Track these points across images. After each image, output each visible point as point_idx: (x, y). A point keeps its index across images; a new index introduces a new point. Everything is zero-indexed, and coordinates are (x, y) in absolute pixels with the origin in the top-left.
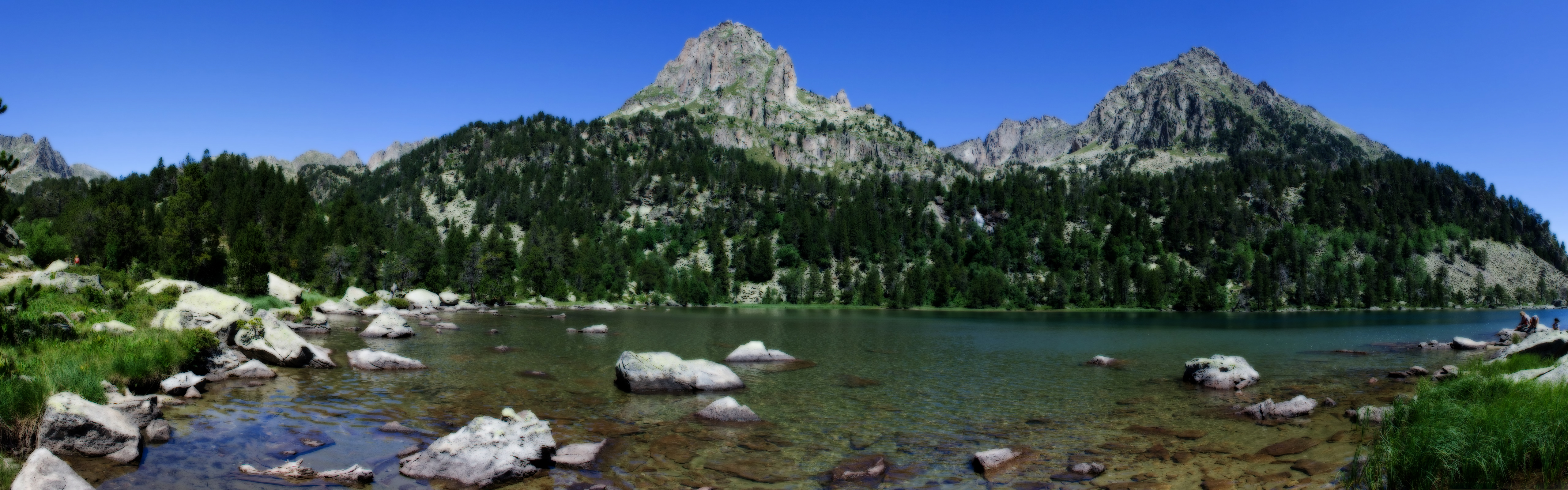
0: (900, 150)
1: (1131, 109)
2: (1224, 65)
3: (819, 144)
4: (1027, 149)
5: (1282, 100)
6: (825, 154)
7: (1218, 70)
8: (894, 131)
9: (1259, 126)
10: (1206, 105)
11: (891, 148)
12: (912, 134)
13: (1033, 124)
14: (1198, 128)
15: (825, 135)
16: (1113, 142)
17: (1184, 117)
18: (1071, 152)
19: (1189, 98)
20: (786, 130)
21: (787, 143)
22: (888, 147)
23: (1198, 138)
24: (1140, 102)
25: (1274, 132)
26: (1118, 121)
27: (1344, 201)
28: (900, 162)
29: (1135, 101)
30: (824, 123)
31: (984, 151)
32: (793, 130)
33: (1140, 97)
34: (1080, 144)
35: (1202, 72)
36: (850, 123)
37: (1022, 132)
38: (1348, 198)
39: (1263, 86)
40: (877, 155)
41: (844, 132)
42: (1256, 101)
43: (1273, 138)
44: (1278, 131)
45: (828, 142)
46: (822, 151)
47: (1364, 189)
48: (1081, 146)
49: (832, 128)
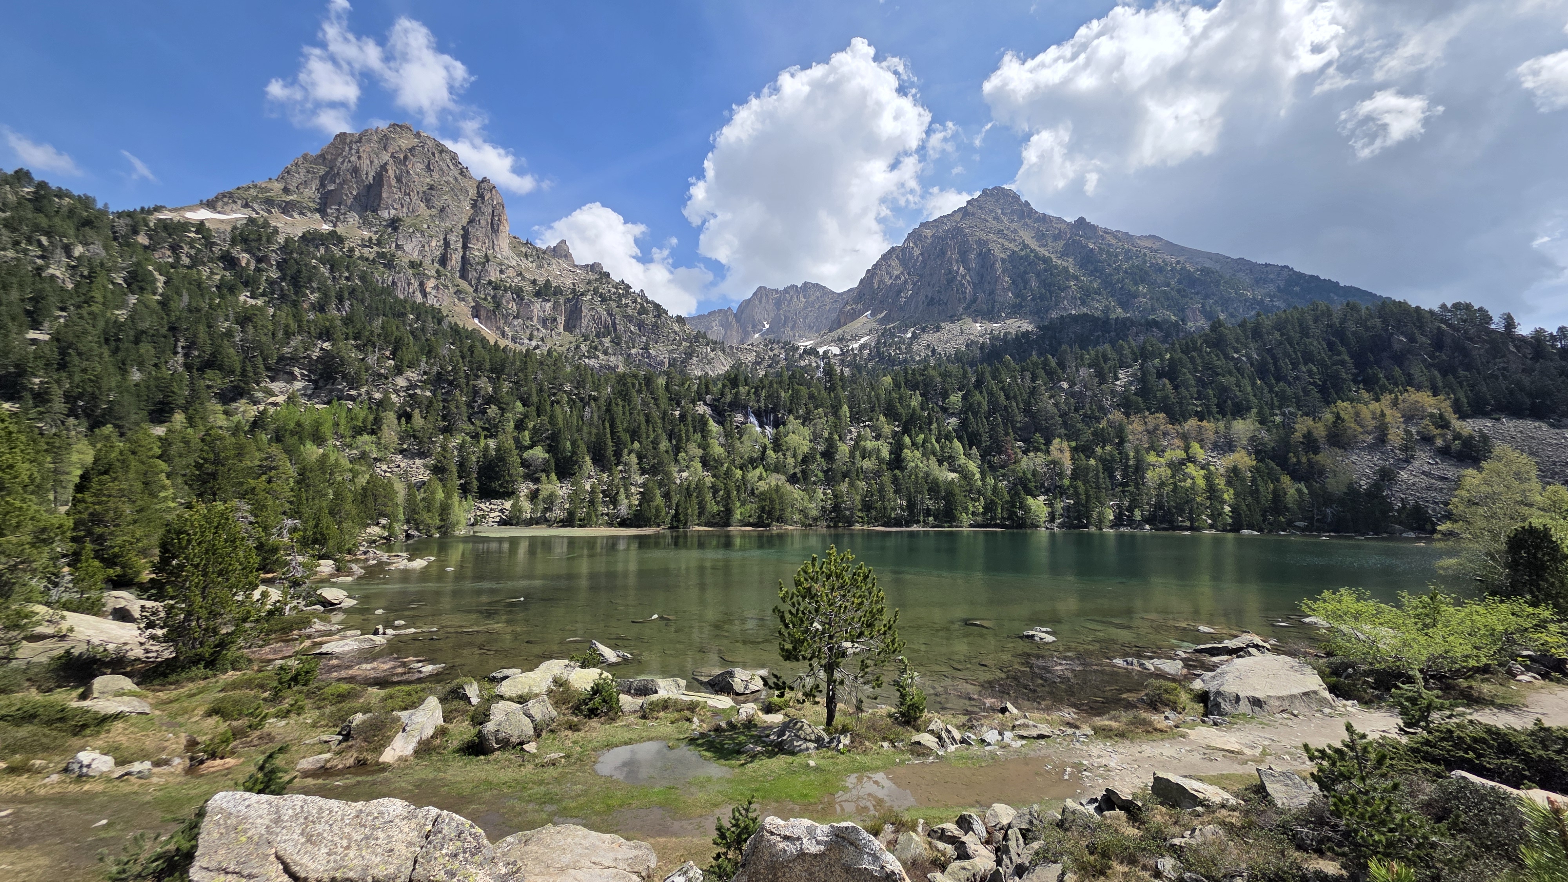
0: (643, 326)
3: (541, 310)
4: (786, 323)
5: (1110, 237)
6: (549, 324)
7: (1019, 212)
8: (636, 302)
10: (1004, 261)
11: (632, 323)
12: (657, 307)
13: (793, 292)
14: (994, 290)
15: (549, 301)
16: (889, 314)
17: (975, 280)
19: (980, 254)
20: (497, 288)
21: (498, 306)
22: (629, 321)
23: (994, 303)
24: (921, 265)
26: (894, 288)
28: (643, 339)
29: (914, 264)
30: (548, 284)
31: (734, 324)
32: (506, 291)
34: (851, 317)
35: (997, 219)
36: (582, 288)
37: (779, 302)
39: (1081, 223)
40: (616, 330)
41: (574, 298)
42: (1073, 245)
43: (1098, 292)
45: (553, 309)
46: (545, 320)
48: (850, 321)
49: (558, 292)
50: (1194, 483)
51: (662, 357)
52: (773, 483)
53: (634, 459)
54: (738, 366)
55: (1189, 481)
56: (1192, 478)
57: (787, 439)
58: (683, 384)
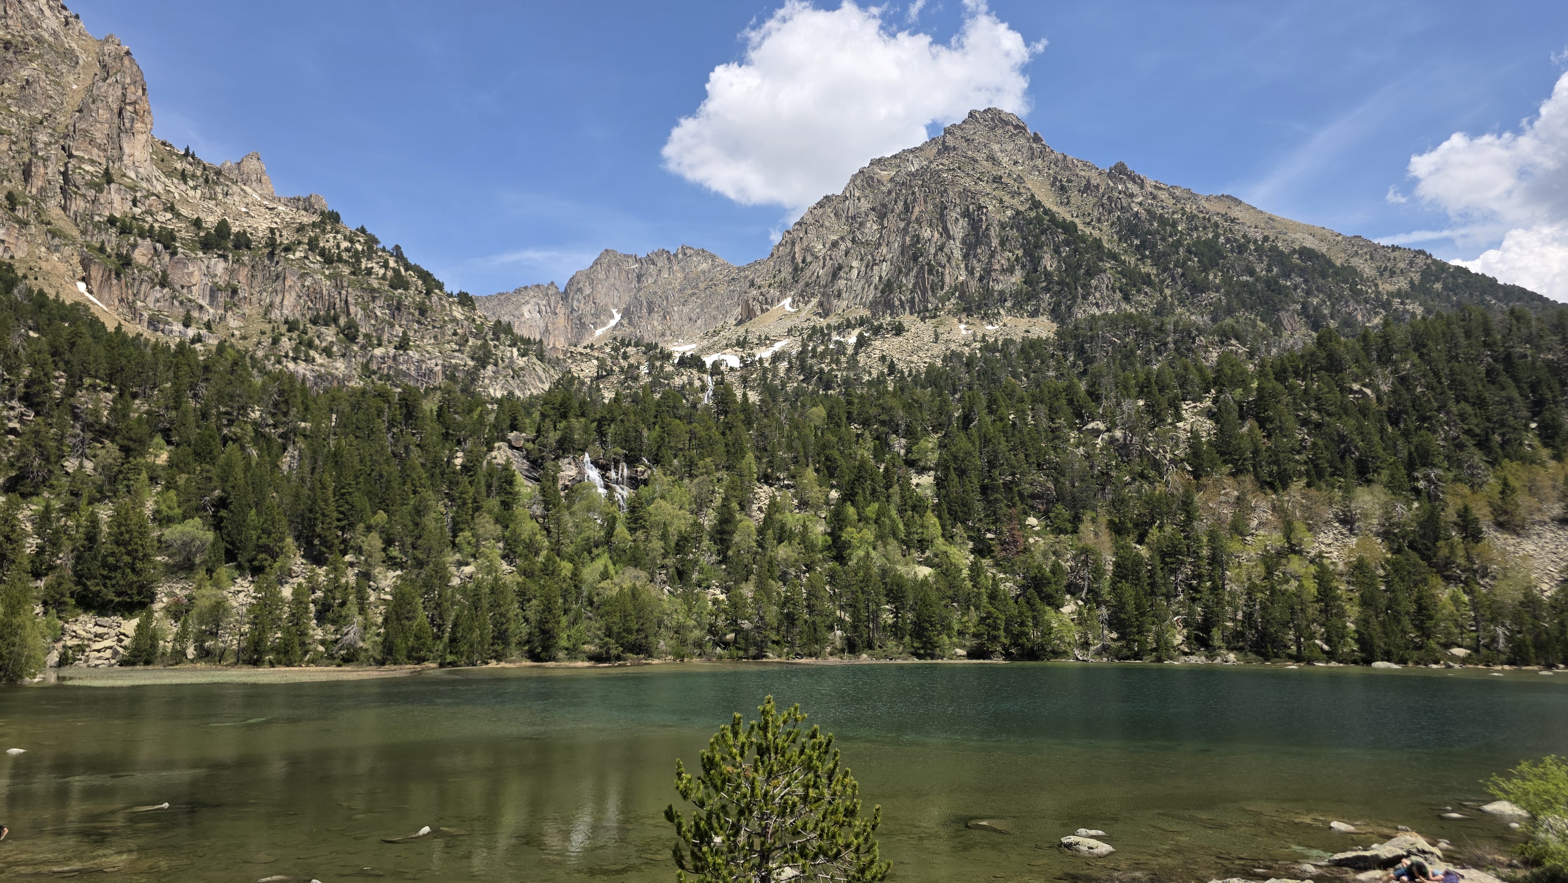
0: (398, 309)
1: (853, 241)
2: (1037, 139)
3: (209, 273)
4: (650, 311)
5: (1163, 195)
6: (222, 298)
7: (1025, 150)
8: (386, 266)
9: (1114, 257)
10: (1003, 226)
11: (379, 303)
12: (425, 276)
13: (661, 262)
14: (988, 271)
15: (225, 257)
16: (821, 304)
17: (958, 254)
18: (740, 323)
19: (966, 214)
20: (125, 230)
21: (126, 262)
22: (374, 299)
23: (988, 292)
24: (872, 227)
25: (1148, 268)
26: (829, 263)
27: (1305, 422)
28: (398, 331)
29: (862, 224)
30: (223, 228)
31: (561, 310)
32: (142, 235)
33: (873, 216)
34: (757, 308)
35: (992, 158)
36: (286, 237)
37: (639, 277)
38: (1315, 416)
39: (1120, 172)
40: (348, 314)
41: (271, 255)
42: (1108, 204)
43: (1147, 280)
44: (1155, 264)
45: (232, 273)
46: (214, 291)
47: (1352, 391)
48: (758, 313)
49: (243, 242)
50: (1301, 586)
51: (431, 363)
52: (627, 585)
53: (375, 541)
54: (567, 381)
55: (1294, 584)
56: (1297, 578)
57: (651, 508)
58: (470, 411)
